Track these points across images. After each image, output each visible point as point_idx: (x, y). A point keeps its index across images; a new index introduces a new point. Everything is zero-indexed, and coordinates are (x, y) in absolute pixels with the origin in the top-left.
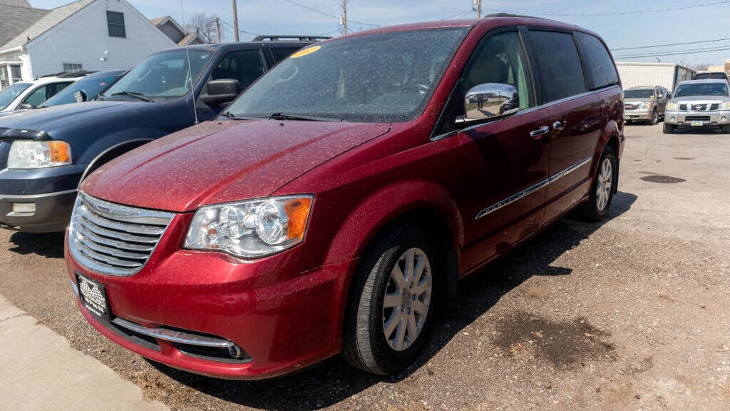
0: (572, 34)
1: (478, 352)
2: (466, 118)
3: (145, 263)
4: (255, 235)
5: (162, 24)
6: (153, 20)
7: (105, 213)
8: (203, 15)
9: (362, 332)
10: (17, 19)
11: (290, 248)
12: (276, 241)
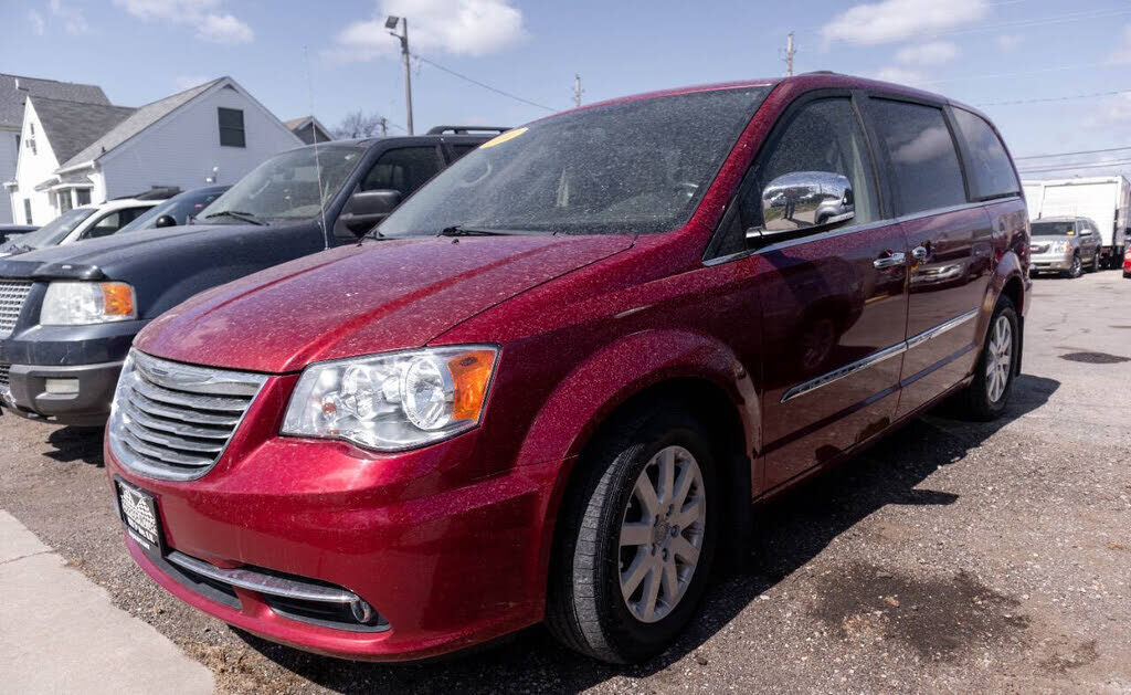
0: (941, 109)
1: (786, 629)
2: (765, 229)
3: (218, 459)
4: (400, 415)
5: (301, 128)
6: (289, 122)
7: (160, 378)
8: (360, 115)
9: (583, 584)
10: (90, 121)
11: (455, 436)
12: (434, 424)
